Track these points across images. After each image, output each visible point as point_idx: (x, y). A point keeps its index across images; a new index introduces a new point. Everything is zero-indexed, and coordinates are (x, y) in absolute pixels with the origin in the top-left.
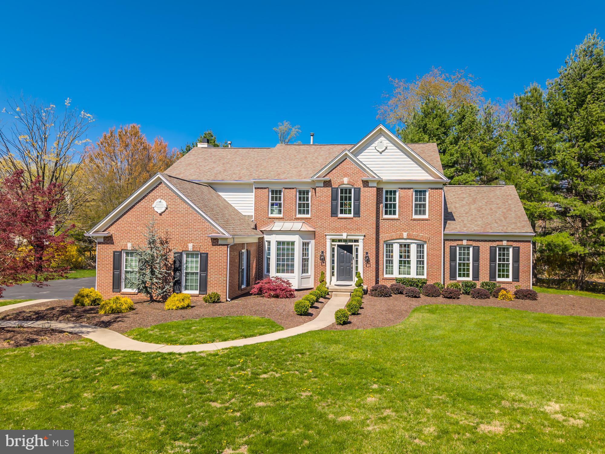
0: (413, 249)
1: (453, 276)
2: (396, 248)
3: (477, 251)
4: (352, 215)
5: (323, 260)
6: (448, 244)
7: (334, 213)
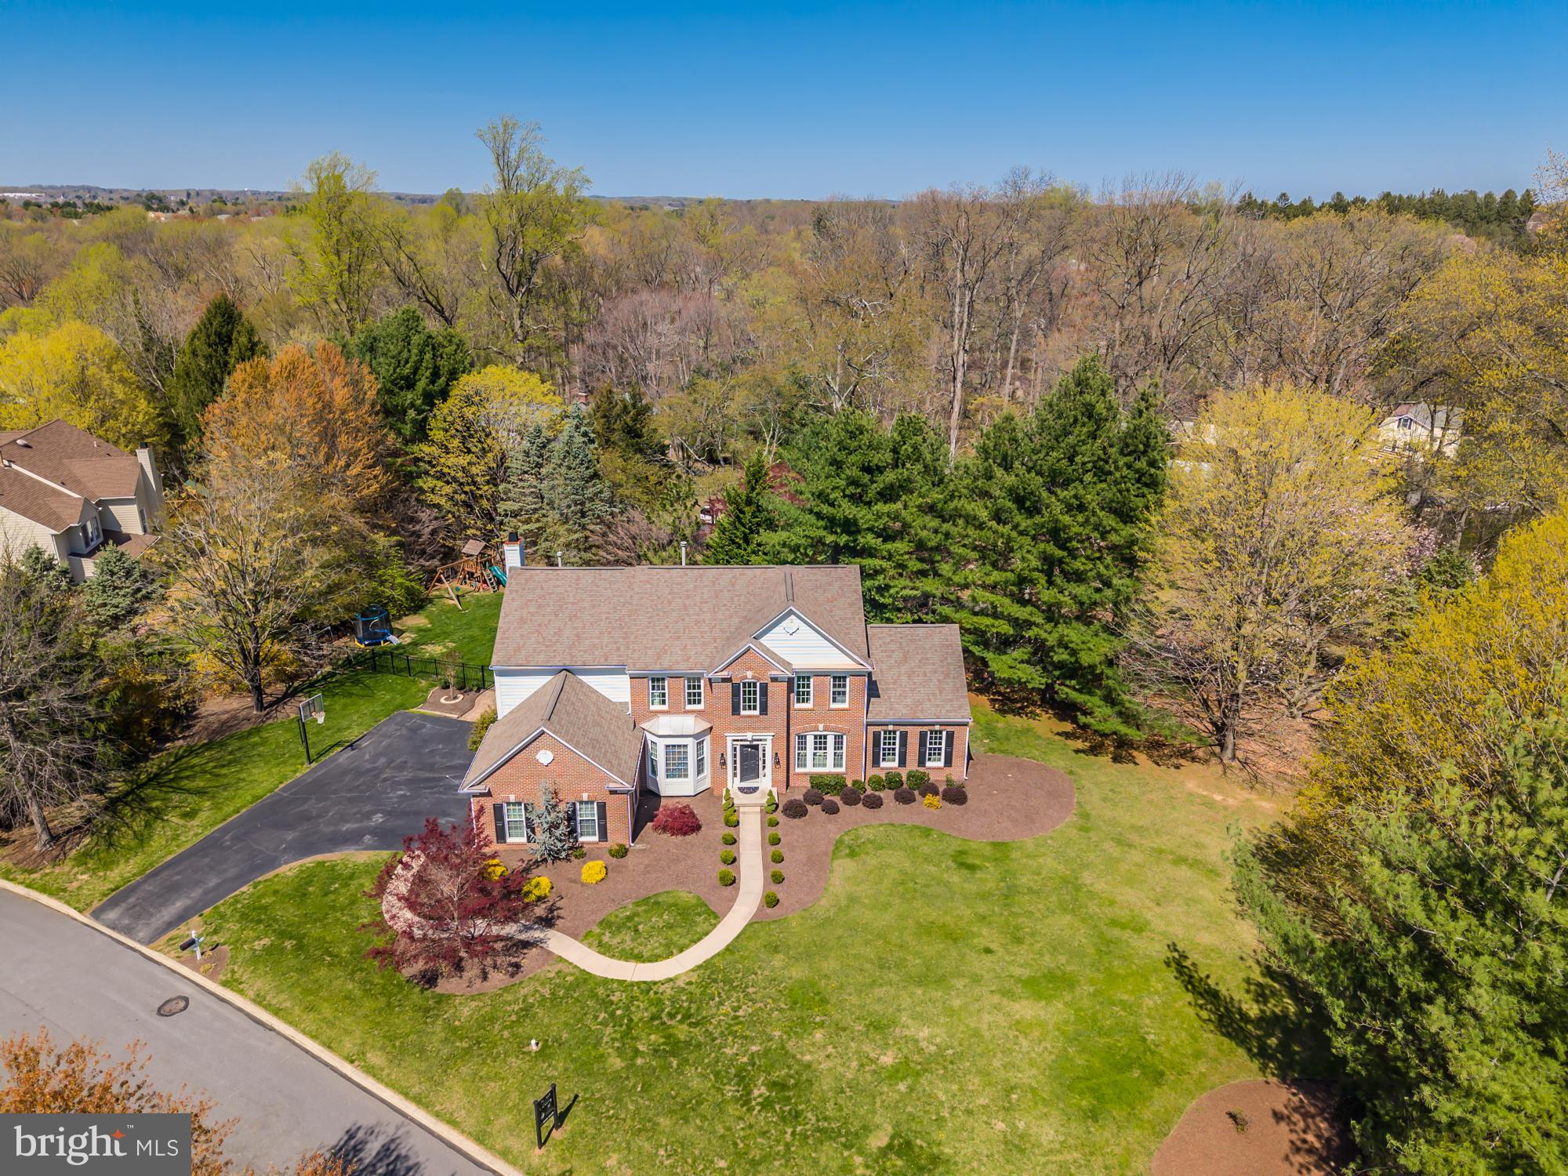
0: (830, 740)
1: (876, 762)
2: (810, 740)
3: (904, 736)
4: (757, 712)
5: (724, 764)
6: (872, 729)
7: (736, 710)
